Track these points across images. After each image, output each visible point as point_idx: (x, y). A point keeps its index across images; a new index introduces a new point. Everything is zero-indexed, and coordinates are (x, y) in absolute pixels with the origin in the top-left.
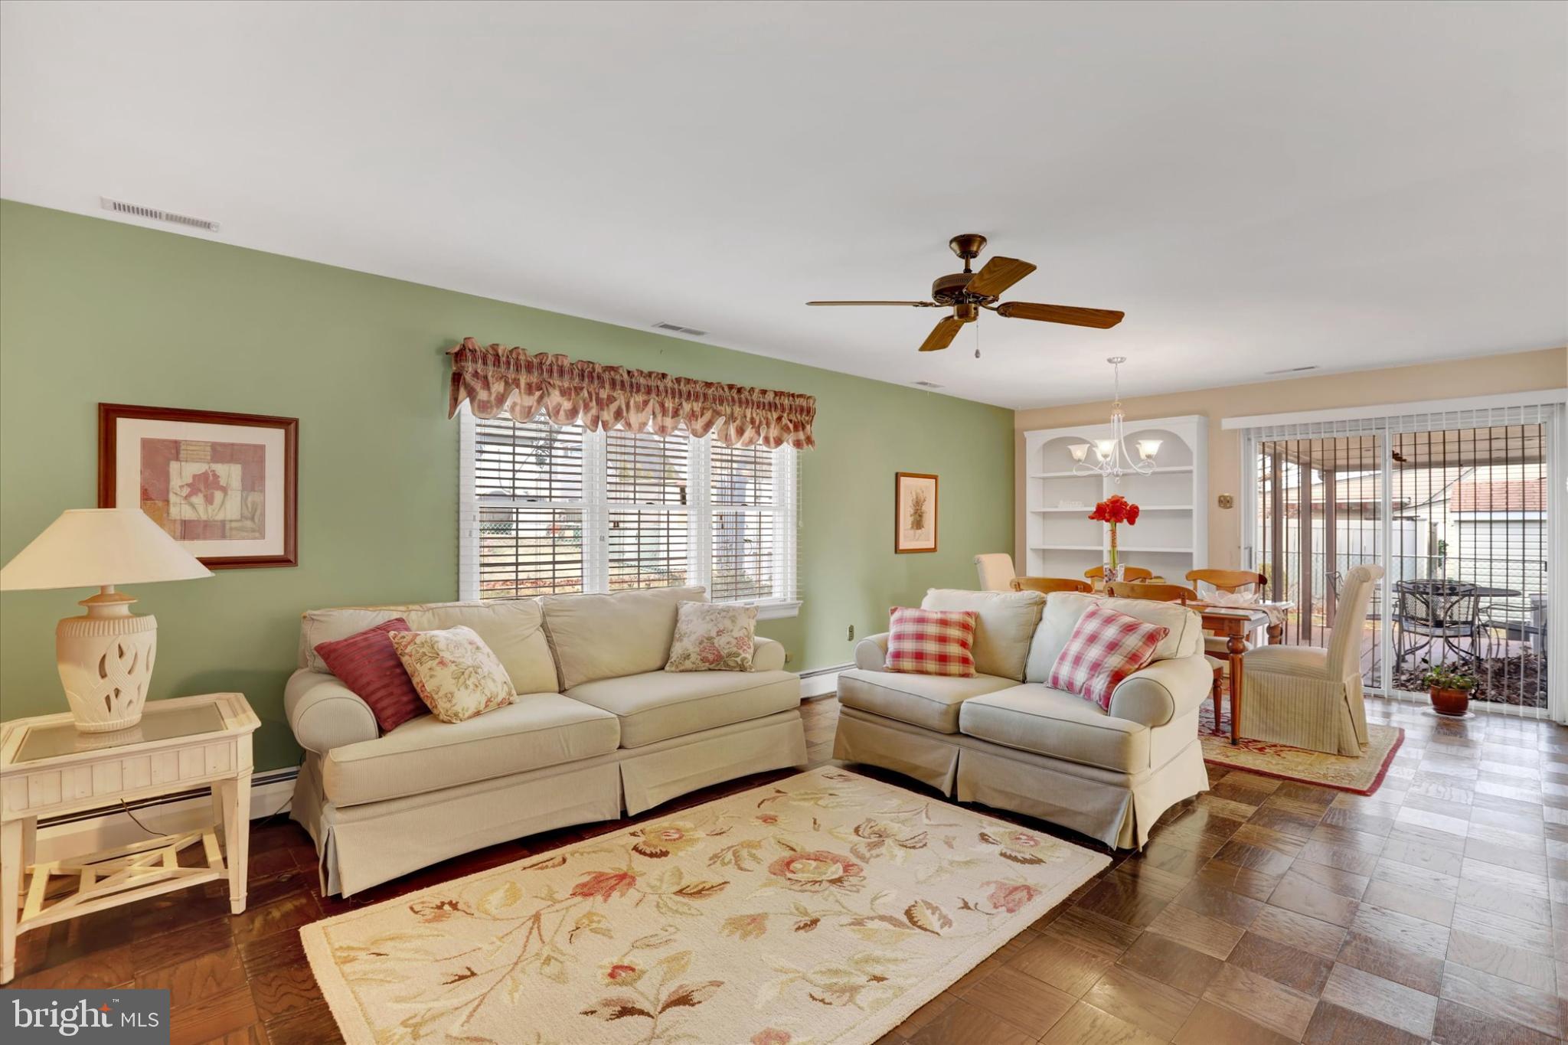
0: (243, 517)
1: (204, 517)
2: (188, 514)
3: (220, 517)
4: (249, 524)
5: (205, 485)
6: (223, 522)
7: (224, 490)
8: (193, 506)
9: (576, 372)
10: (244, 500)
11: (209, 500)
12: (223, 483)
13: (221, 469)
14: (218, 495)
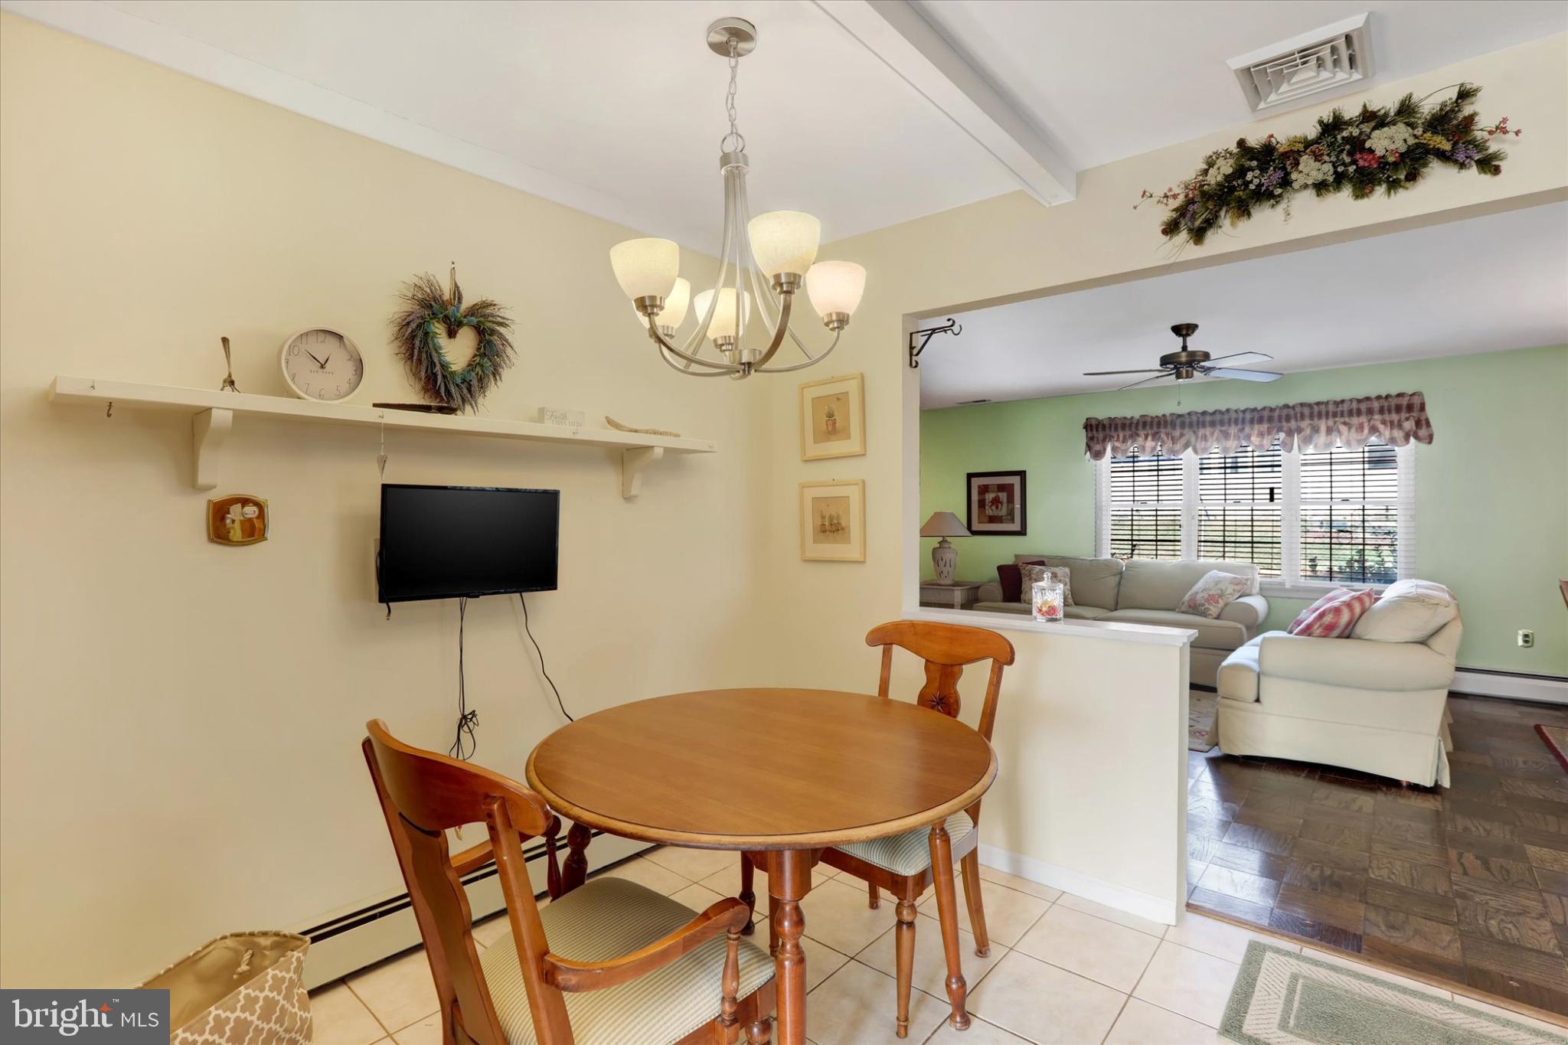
0: (1008, 514)
1: (996, 514)
2: (991, 513)
3: (1000, 514)
4: (1009, 517)
5: (996, 501)
6: (1002, 516)
7: (1002, 503)
8: (992, 510)
9: (1155, 423)
10: (1008, 506)
11: (997, 507)
12: (1001, 500)
13: (1000, 494)
14: (1000, 505)
